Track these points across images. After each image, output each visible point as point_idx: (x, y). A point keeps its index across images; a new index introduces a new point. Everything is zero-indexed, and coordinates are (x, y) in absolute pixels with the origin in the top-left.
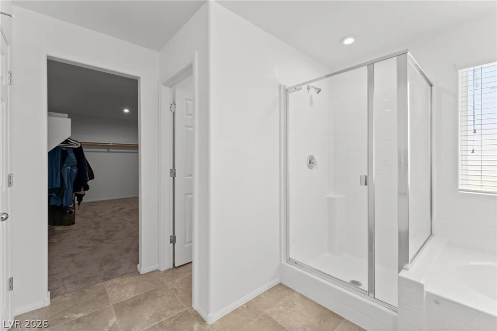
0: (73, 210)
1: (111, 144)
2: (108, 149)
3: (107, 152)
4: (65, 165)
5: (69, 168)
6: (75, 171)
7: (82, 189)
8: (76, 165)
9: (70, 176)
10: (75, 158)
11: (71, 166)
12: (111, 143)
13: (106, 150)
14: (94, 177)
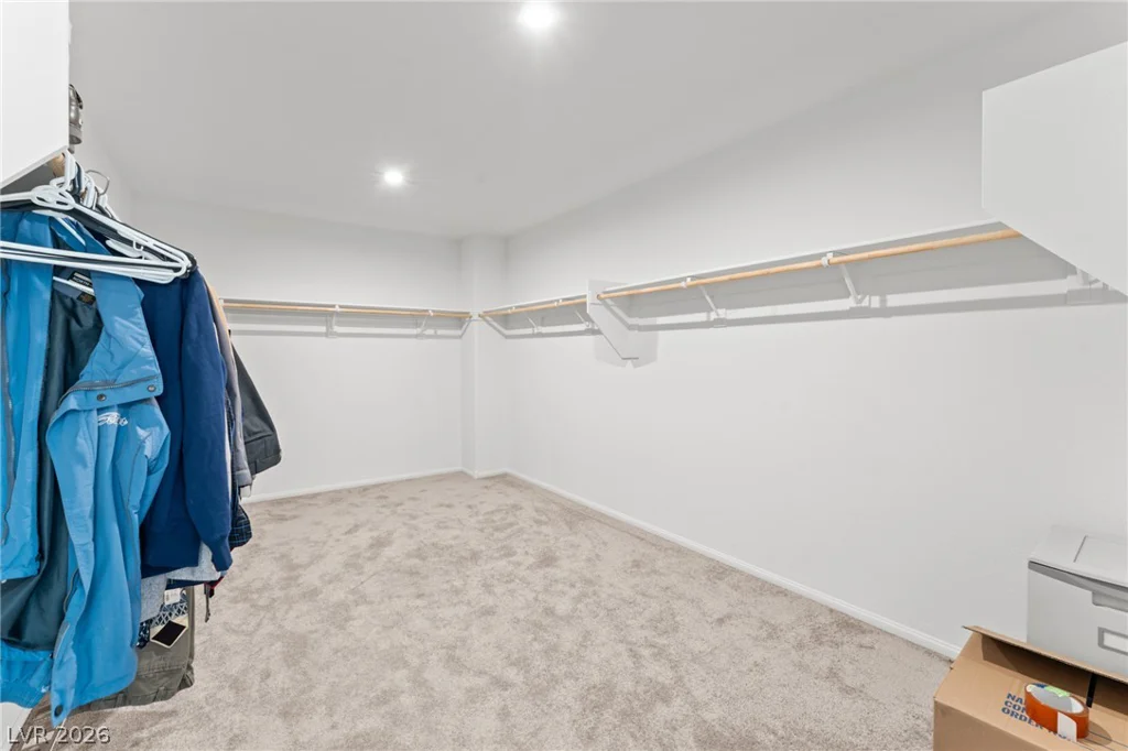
0: (182, 620)
1: (337, 309)
2: (329, 326)
3: (326, 335)
4: (72, 402)
5: (112, 418)
6: (153, 437)
7: (206, 554)
8: (158, 398)
9: (112, 477)
10: (148, 350)
11: (125, 408)
12: (337, 303)
13: (323, 329)
14: (277, 450)
